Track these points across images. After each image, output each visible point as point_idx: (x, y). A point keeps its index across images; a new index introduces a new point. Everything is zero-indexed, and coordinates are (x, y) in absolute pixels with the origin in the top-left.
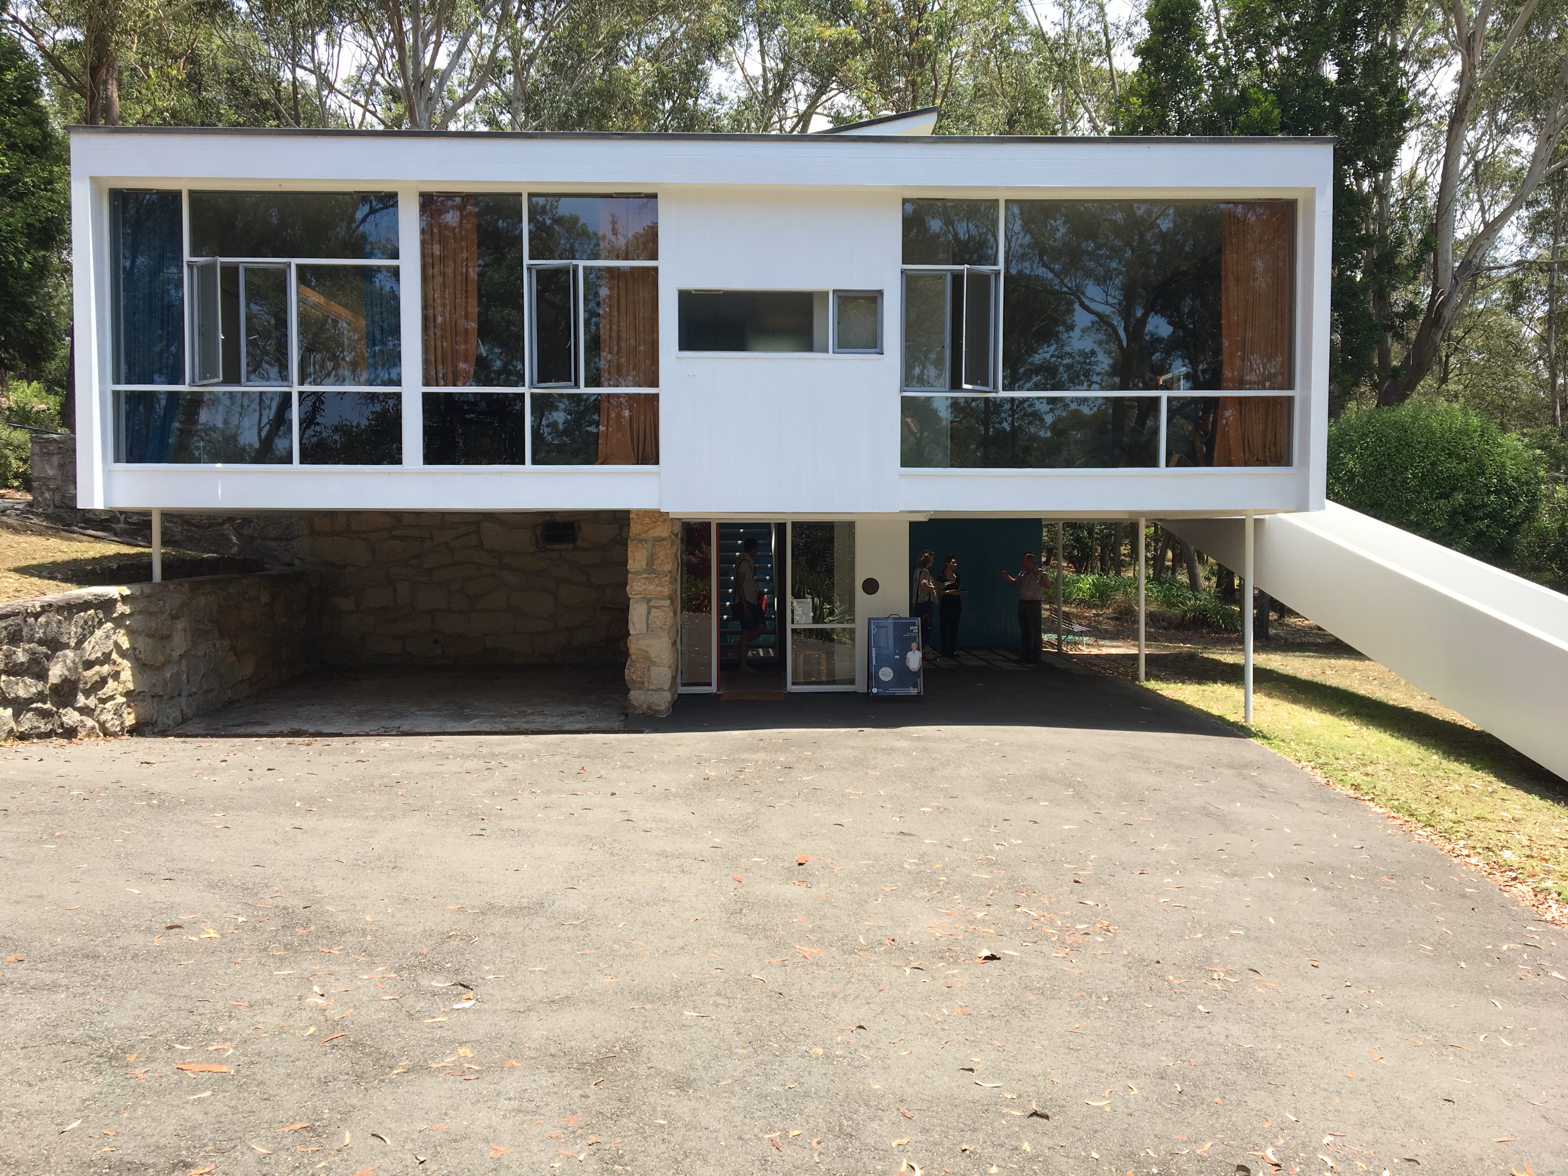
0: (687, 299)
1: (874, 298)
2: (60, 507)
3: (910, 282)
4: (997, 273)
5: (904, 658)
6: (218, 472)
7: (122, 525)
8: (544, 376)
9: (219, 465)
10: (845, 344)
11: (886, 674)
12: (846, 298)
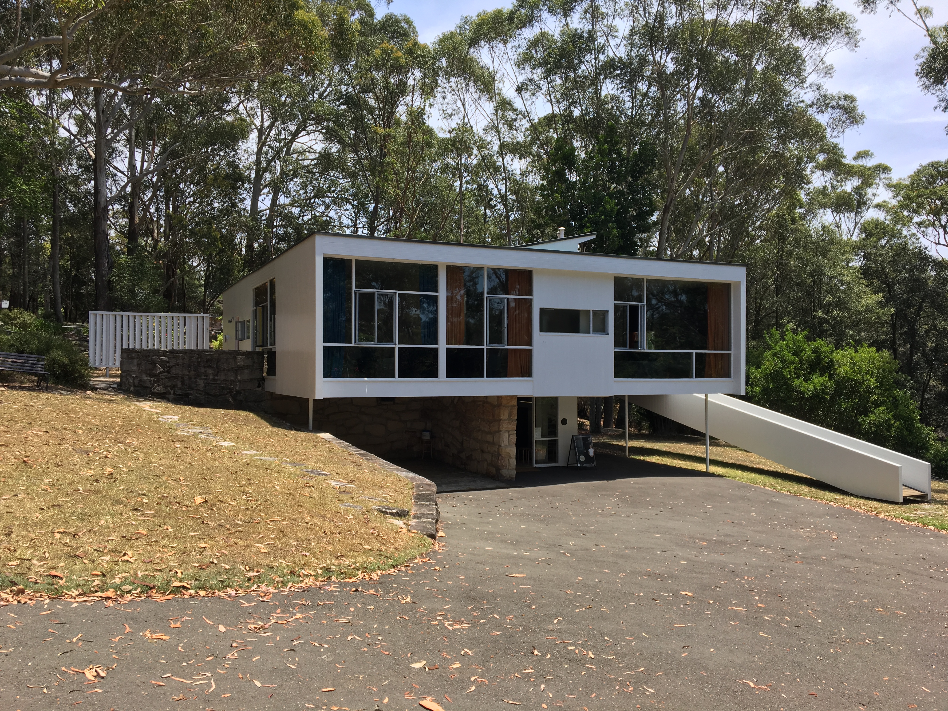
0: (542, 311)
1: (605, 313)
2: (137, 386)
3: (617, 307)
4: (644, 306)
5: (588, 452)
6: (366, 381)
7: (172, 396)
8: (492, 341)
9: (366, 379)
10: (596, 331)
11: (582, 458)
12: (595, 312)
